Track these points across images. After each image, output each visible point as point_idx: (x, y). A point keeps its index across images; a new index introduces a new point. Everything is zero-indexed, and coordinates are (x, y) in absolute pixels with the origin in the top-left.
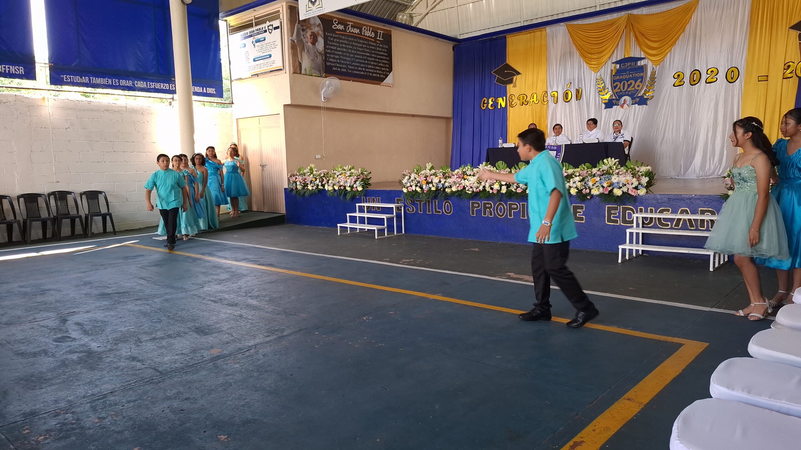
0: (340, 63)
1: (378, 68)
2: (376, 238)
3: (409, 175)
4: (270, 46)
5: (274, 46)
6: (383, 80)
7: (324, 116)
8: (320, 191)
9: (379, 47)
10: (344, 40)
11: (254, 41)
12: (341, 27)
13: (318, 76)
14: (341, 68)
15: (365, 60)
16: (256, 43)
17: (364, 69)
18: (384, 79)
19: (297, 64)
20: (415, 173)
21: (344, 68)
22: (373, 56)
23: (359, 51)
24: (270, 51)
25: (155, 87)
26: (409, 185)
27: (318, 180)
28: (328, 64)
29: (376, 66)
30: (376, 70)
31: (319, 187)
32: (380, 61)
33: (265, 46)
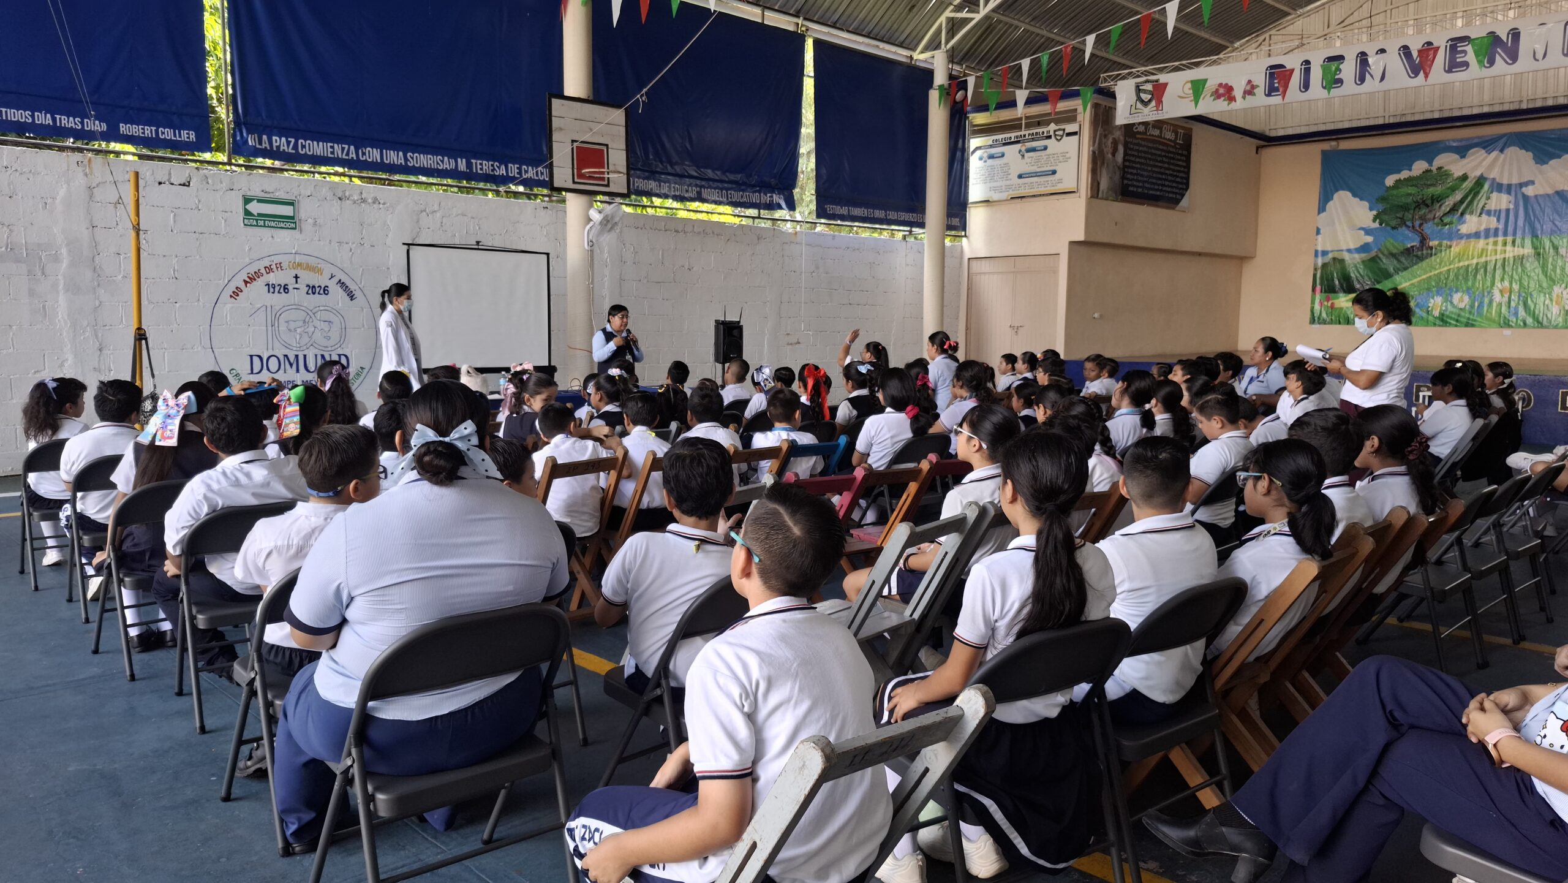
0: (1137, 181)
1: (1176, 184)
4: (1055, 159)
5: (1064, 159)
6: (1177, 202)
9: (1178, 154)
10: (1144, 146)
11: (1023, 149)
12: (1142, 129)
13: (1113, 201)
14: (1137, 187)
15: (1162, 174)
16: (1027, 152)
17: (1161, 188)
18: (1180, 201)
21: (1141, 187)
22: (1172, 167)
23: (1157, 161)
24: (1054, 165)
28: (1126, 182)
29: (1172, 181)
30: (1172, 187)
32: (1178, 174)
33: (1045, 157)
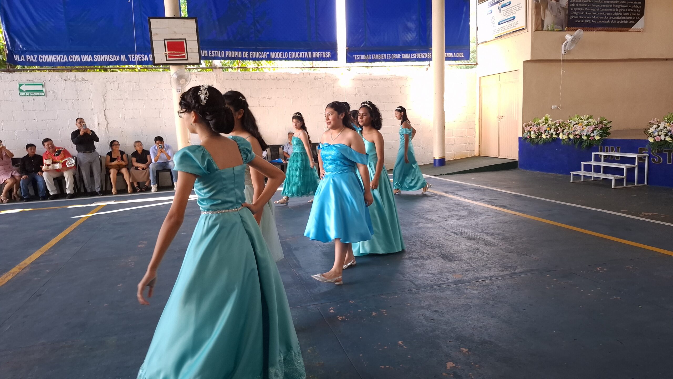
0: (584, 15)
1: (627, 14)
2: (613, 187)
3: (657, 124)
4: (515, 9)
5: (518, 8)
7: (562, 69)
8: (554, 140)
11: (500, 6)
13: (560, 31)
14: (584, 19)
15: (612, 8)
16: (502, 7)
17: (610, 18)
18: (633, 25)
19: (540, 21)
20: (666, 122)
21: (587, 19)
22: (622, 2)
24: (514, 14)
25: (416, 57)
26: (656, 134)
27: (552, 130)
29: (625, 12)
30: (625, 16)
31: (553, 136)
32: (630, 7)
33: (510, 9)
